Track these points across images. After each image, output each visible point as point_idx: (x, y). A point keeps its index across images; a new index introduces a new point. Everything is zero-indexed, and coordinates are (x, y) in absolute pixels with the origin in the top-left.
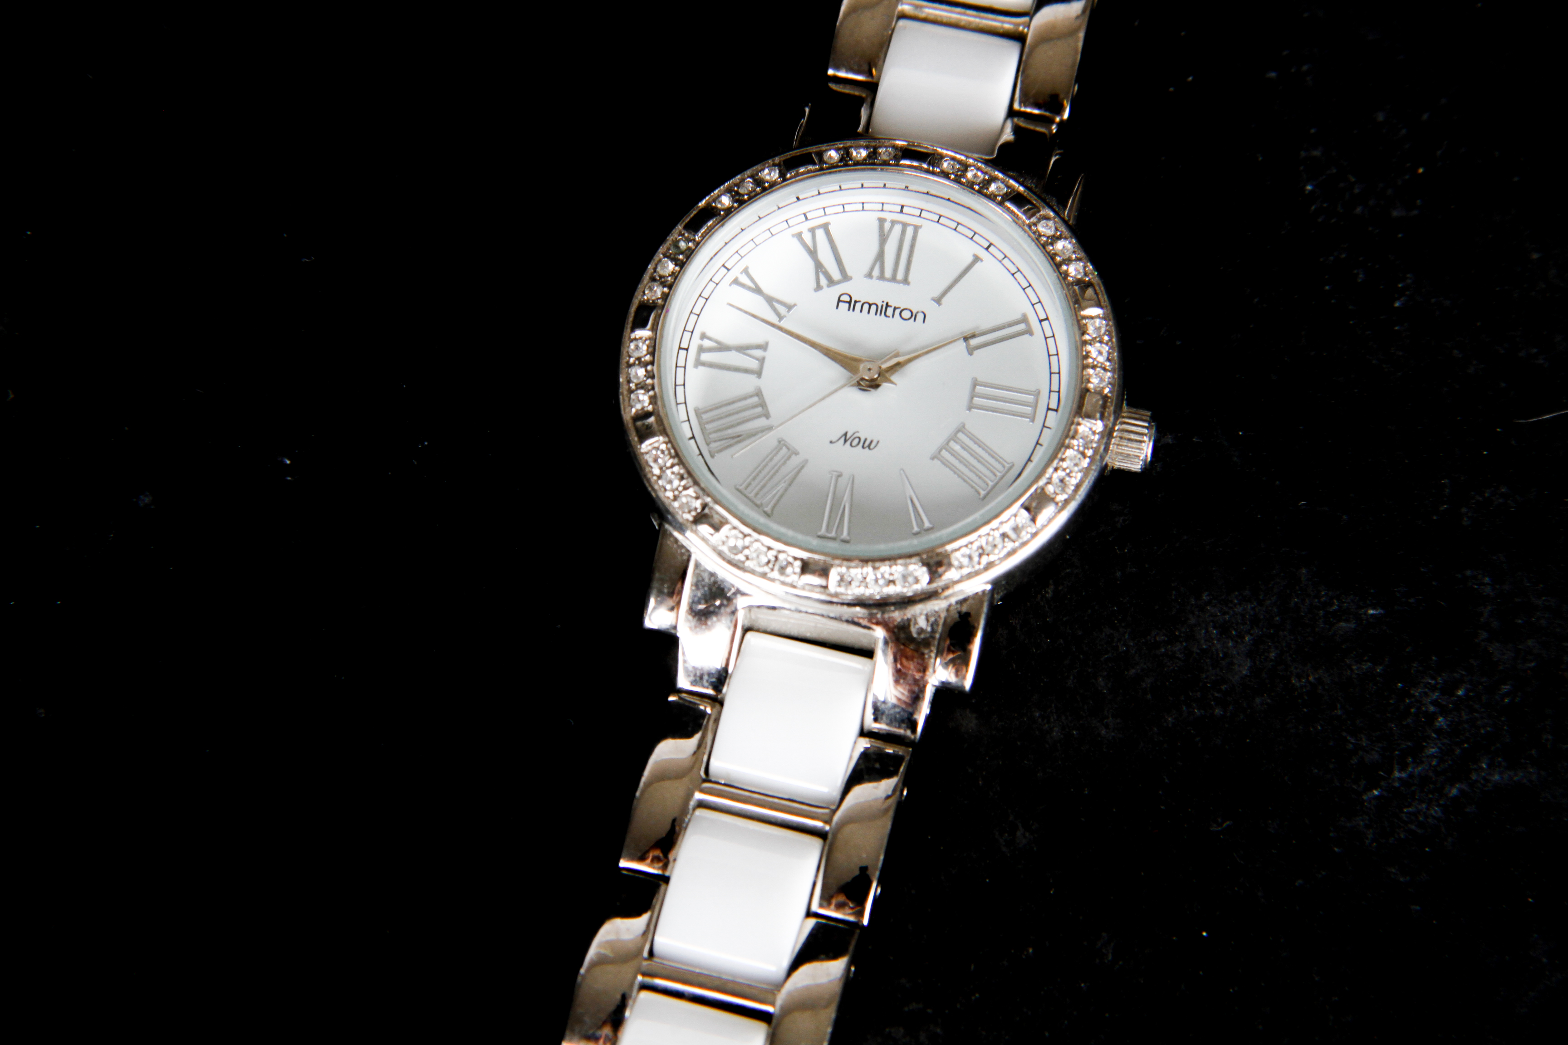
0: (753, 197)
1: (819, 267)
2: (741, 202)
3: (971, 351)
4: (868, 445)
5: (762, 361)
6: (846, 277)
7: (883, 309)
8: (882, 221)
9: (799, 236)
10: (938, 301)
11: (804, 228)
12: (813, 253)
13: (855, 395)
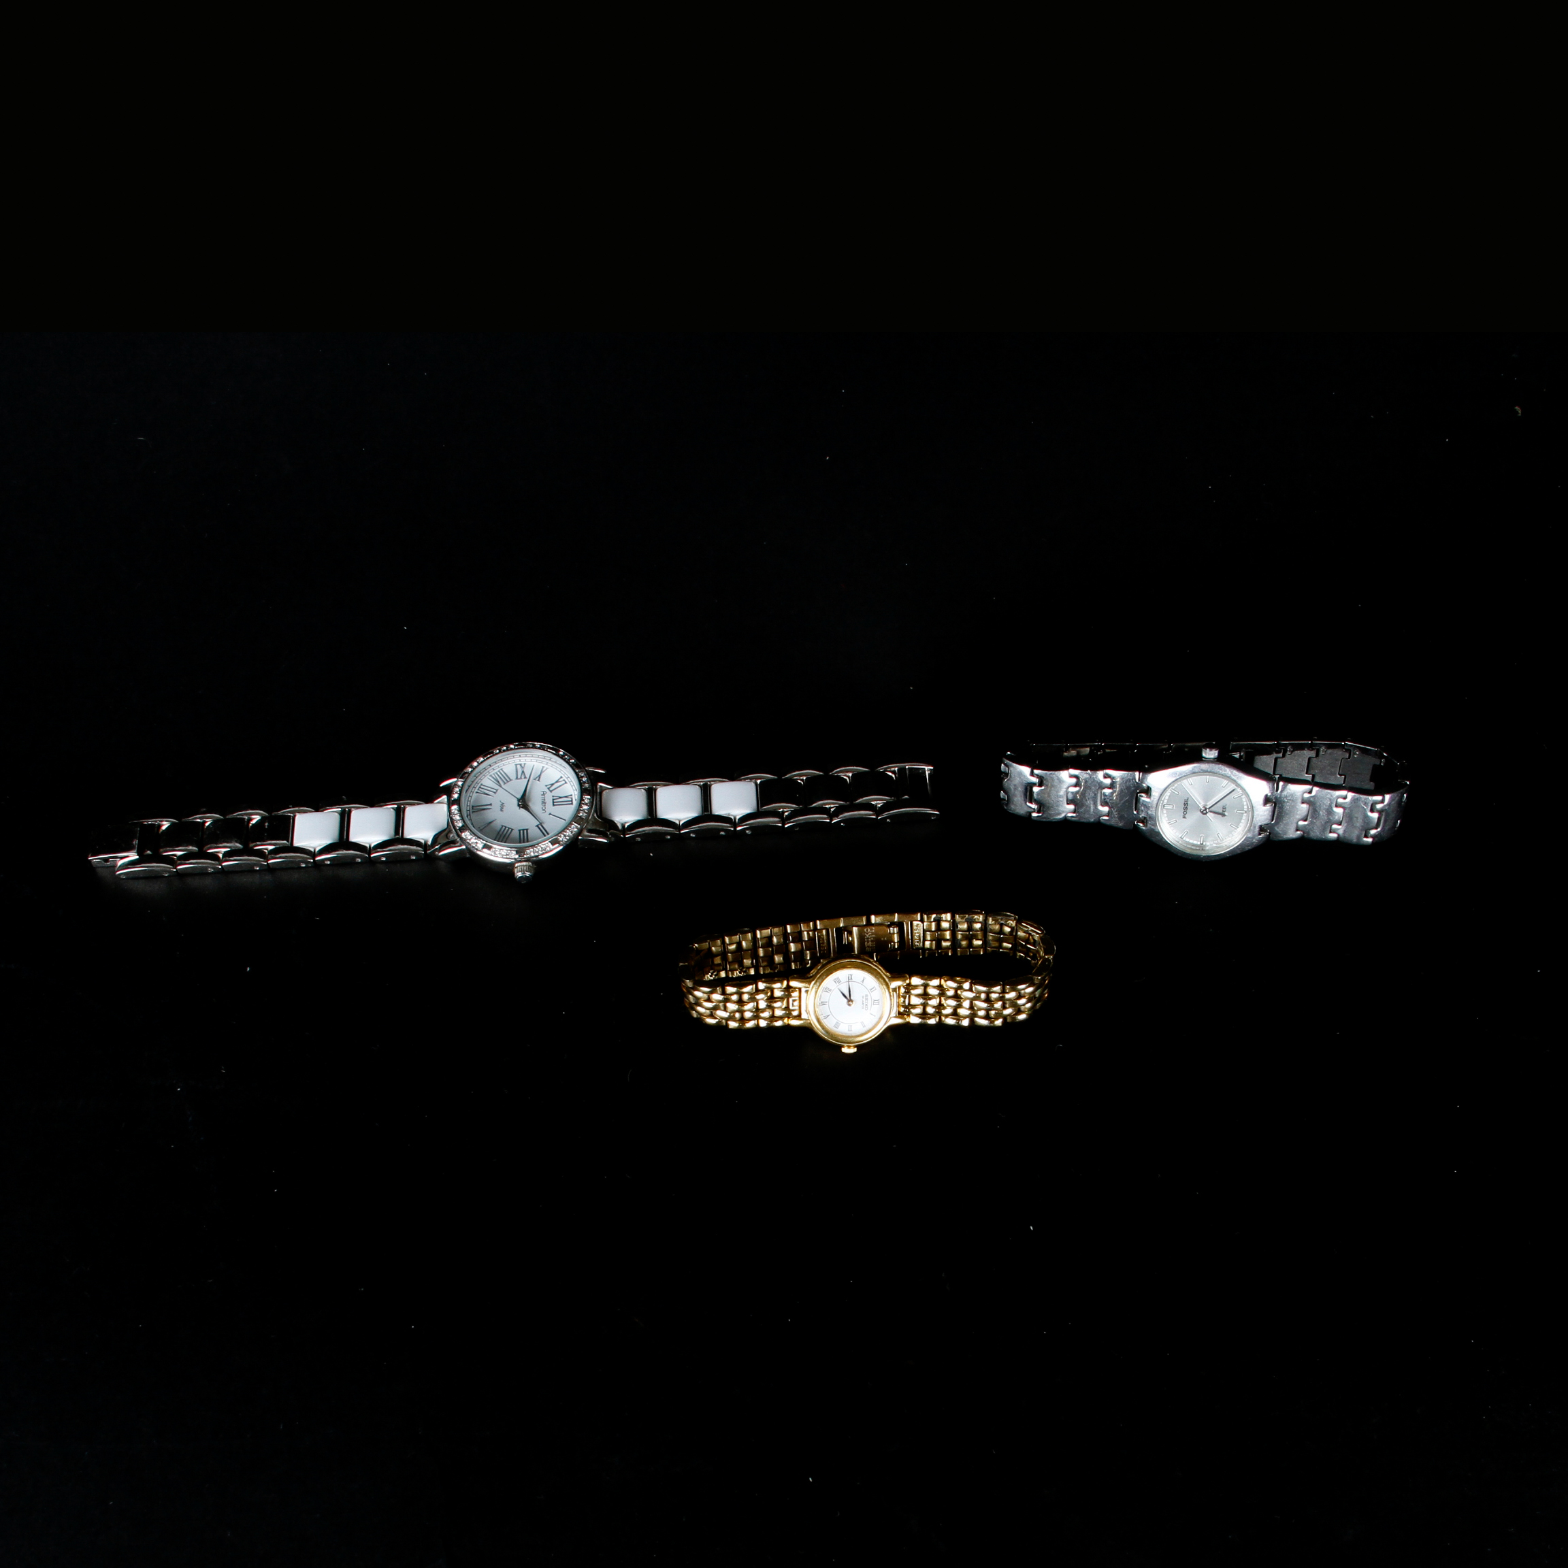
0: (565, 760)
1: (553, 784)
2: (562, 757)
3: (537, 826)
4: (502, 810)
5: (521, 778)
6: (551, 791)
7: (544, 803)
8: (571, 795)
9: (561, 777)
10: (550, 814)
11: (564, 778)
12: (557, 782)
13: (515, 802)
